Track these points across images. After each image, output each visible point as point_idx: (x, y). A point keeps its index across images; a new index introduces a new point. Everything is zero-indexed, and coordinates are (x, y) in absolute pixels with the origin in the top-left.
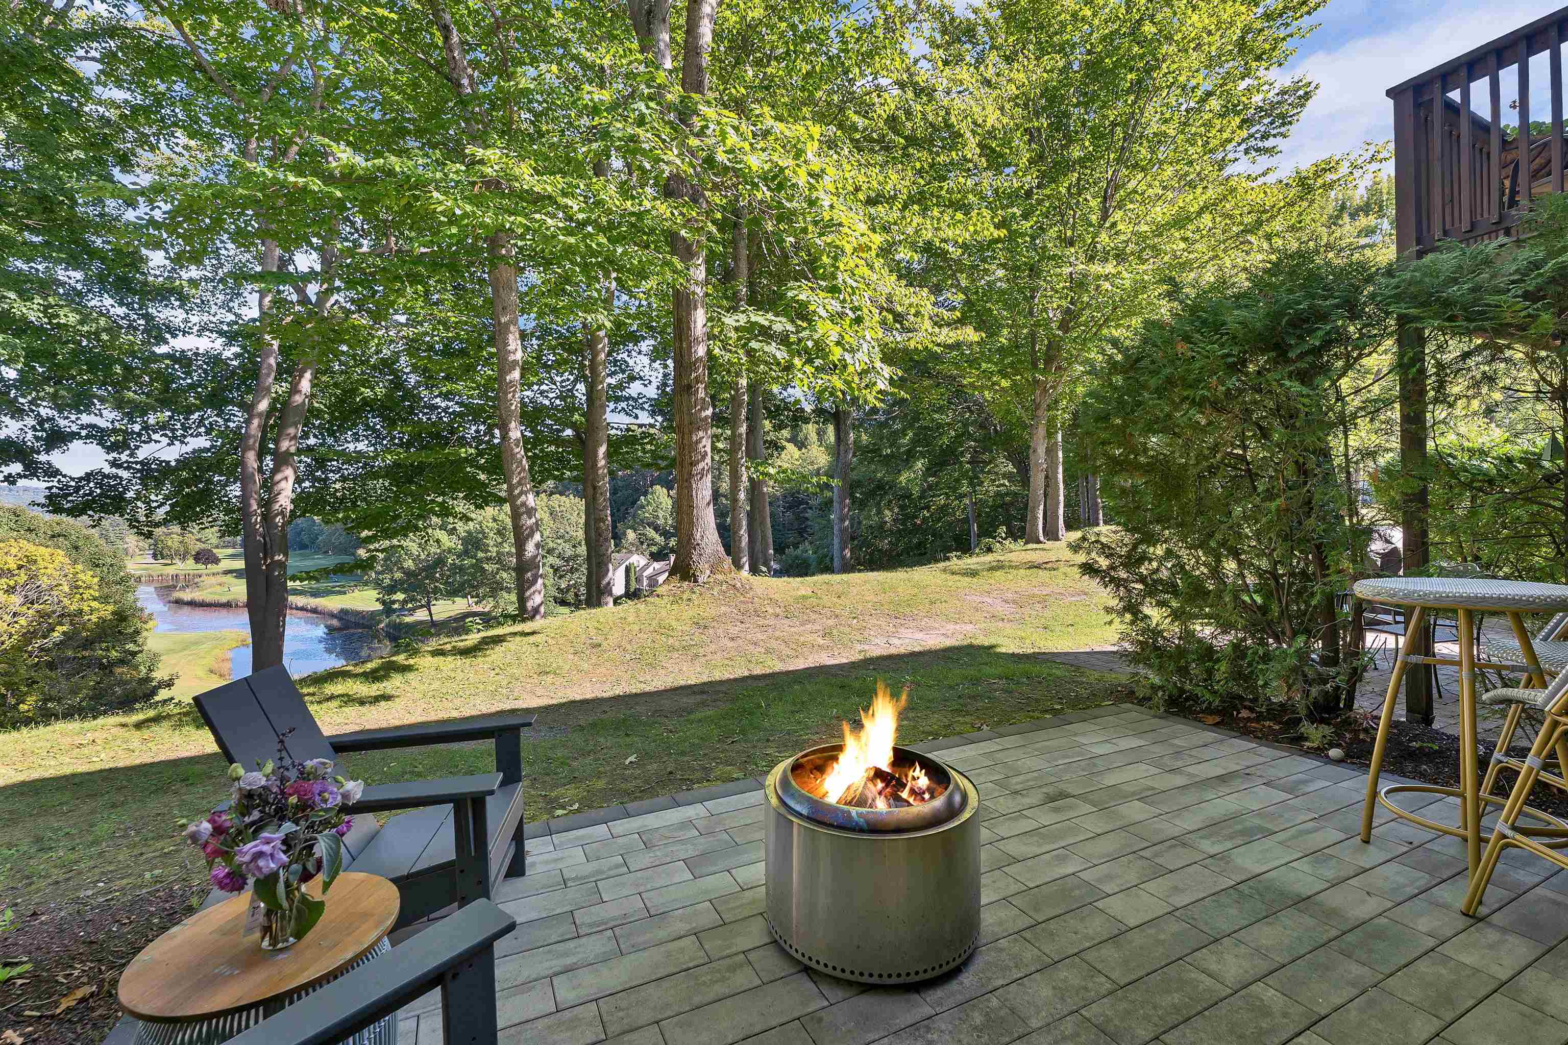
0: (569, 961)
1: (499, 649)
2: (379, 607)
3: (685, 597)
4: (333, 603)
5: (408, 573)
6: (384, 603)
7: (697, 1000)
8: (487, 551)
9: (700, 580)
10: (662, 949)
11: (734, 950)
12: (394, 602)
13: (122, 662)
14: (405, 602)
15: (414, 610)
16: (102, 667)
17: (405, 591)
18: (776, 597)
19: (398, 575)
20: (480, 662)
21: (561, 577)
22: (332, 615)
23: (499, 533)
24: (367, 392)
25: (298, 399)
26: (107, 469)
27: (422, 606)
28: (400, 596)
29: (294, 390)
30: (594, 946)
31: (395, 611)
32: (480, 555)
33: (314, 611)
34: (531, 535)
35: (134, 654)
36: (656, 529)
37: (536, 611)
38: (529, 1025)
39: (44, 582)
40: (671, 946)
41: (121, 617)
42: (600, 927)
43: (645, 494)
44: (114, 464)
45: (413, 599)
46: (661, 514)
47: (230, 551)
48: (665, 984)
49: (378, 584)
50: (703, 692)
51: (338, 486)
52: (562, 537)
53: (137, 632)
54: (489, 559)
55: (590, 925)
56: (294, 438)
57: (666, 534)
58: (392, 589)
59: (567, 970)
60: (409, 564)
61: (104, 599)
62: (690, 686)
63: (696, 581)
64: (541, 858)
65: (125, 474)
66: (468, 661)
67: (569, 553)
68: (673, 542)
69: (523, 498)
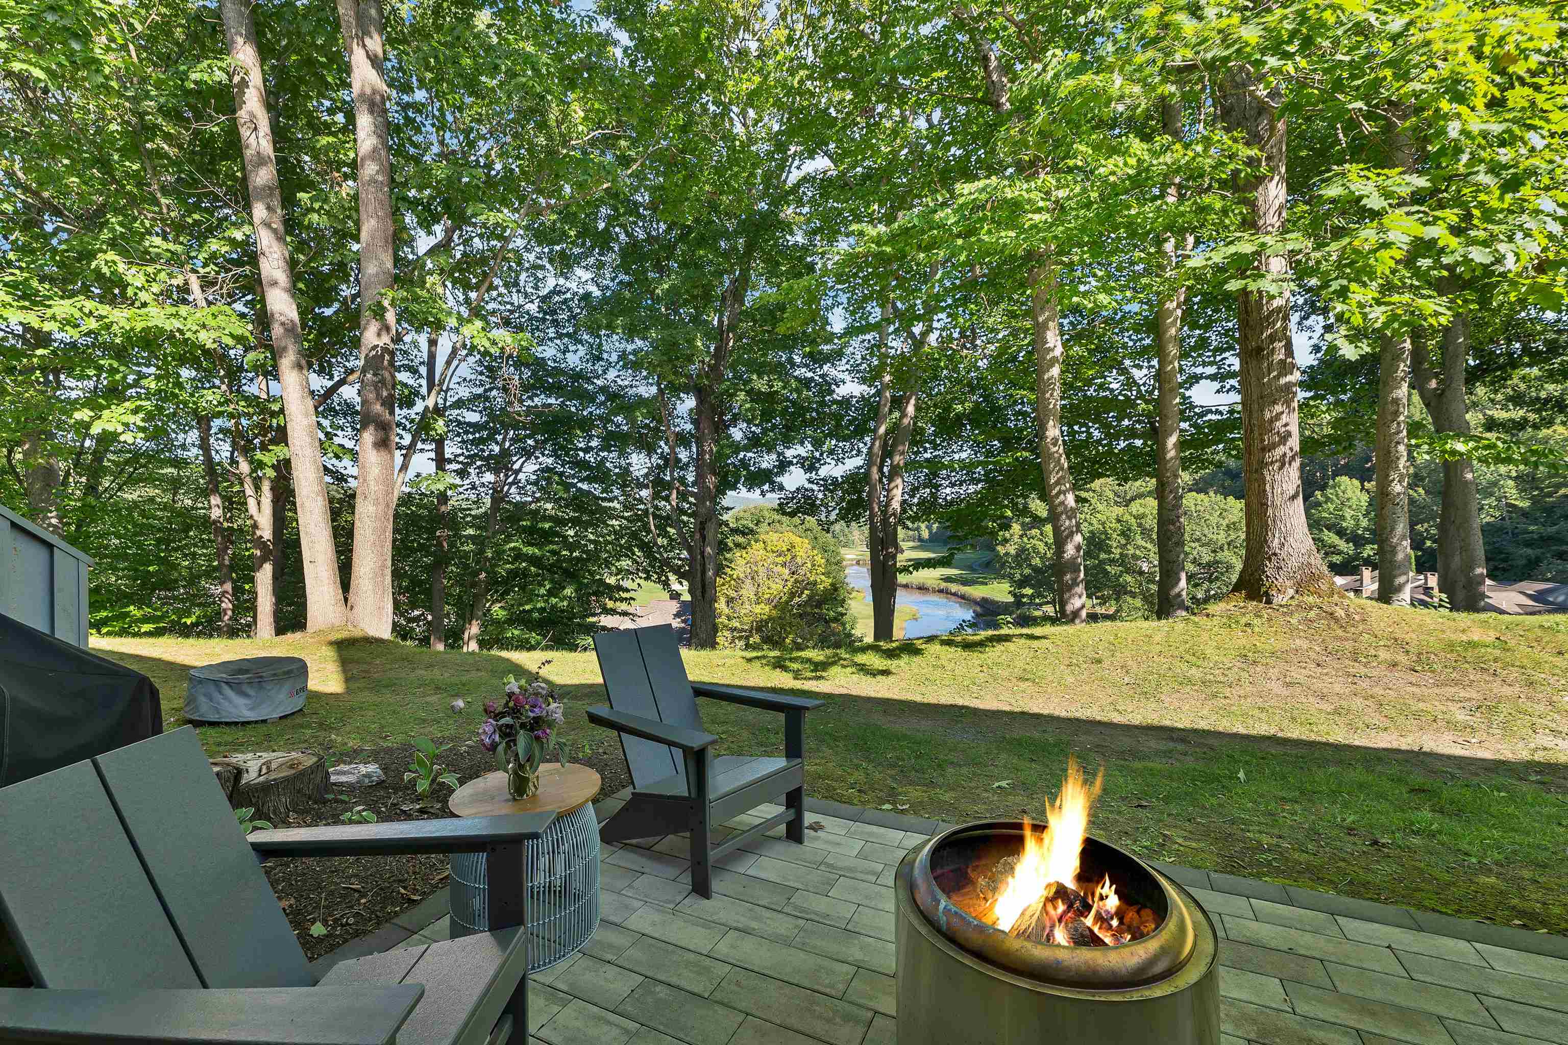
0: (754, 925)
1: (999, 647)
2: (1012, 599)
3: (1243, 621)
4: (978, 592)
5: (1035, 569)
6: (1015, 595)
7: (793, 1022)
8: (1110, 552)
9: (1278, 599)
10: (819, 960)
11: (871, 1004)
12: (1023, 596)
13: (836, 620)
14: (1032, 597)
15: (1041, 605)
16: (827, 622)
17: (1032, 586)
18: (1411, 637)
19: (1027, 571)
20: (975, 658)
21: (1196, 585)
22: (975, 602)
23: (1123, 534)
24: (959, 408)
25: (906, 421)
26: (807, 485)
27: (1048, 603)
28: (1028, 591)
29: (904, 415)
30: (782, 925)
31: (1024, 604)
32: (1103, 556)
33: (963, 597)
34: (1071, 534)
35: (843, 615)
36: (1341, 533)
37: (1076, 614)
38: (679, 951)
39: (799, 560)
40: (827, 963)
41: (835, 588)
42: (802, 915)
43: (1323, 488)
44: (810, 481)
45: (1040, 595)
46: (1348, 513)
47: (911, 544)
48: (787, 990)
49: (1011, 577)
50: (1183, 741)
51: (948, 490)
52: (1198, 540)
53: (844, 601)
54: (1112, 561)
55: (796, 907)
56: (902, 453)
57: (1357, 540)
58: (1022, 583)
59: (746, 931)
60: (1037, 561)
61: (827, 574)
62: (1172, 730)
63: (1269, 602)
64: (831, 837)
65: (815, 487)
66: (965, 654)
67: (1206, 558)
68: (1368, 551)
69: (1062, 497)
